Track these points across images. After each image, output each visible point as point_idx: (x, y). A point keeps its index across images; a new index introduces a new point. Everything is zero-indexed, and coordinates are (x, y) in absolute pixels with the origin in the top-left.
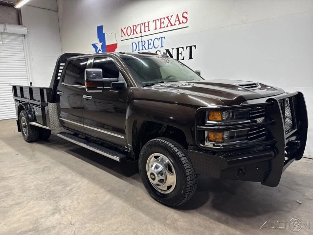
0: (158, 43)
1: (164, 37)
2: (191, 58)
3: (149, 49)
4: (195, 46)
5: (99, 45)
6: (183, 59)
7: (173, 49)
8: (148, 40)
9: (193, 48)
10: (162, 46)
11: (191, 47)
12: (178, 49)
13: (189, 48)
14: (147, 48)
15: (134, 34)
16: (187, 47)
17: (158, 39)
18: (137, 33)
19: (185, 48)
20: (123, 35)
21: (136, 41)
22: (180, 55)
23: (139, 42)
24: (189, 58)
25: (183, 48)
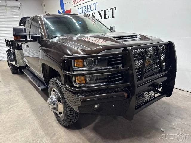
0: (93, 7)
1: (97, 3)
2: (113, 17)
3: (88, 12)
4: (115, 8)
5: (61, 11)
6: (108, 18)
7: (102, 11)
8: (87, 6)
9: (114, 9)
10: (96, 10)
11: (113, 9)
12: (105, 11)
13: (111, 10)
14: (87, 11)
15: (79, 2)
16: (110, 9)
17: (93, 4)
18: (81, 1)
19: (109, 10)
20: (74, 3)
21: (80, 6)
22: (106, 15)
23: (82, 7)
24: (112, 17)
25: (108, 10)
